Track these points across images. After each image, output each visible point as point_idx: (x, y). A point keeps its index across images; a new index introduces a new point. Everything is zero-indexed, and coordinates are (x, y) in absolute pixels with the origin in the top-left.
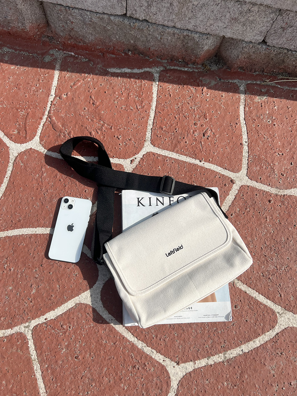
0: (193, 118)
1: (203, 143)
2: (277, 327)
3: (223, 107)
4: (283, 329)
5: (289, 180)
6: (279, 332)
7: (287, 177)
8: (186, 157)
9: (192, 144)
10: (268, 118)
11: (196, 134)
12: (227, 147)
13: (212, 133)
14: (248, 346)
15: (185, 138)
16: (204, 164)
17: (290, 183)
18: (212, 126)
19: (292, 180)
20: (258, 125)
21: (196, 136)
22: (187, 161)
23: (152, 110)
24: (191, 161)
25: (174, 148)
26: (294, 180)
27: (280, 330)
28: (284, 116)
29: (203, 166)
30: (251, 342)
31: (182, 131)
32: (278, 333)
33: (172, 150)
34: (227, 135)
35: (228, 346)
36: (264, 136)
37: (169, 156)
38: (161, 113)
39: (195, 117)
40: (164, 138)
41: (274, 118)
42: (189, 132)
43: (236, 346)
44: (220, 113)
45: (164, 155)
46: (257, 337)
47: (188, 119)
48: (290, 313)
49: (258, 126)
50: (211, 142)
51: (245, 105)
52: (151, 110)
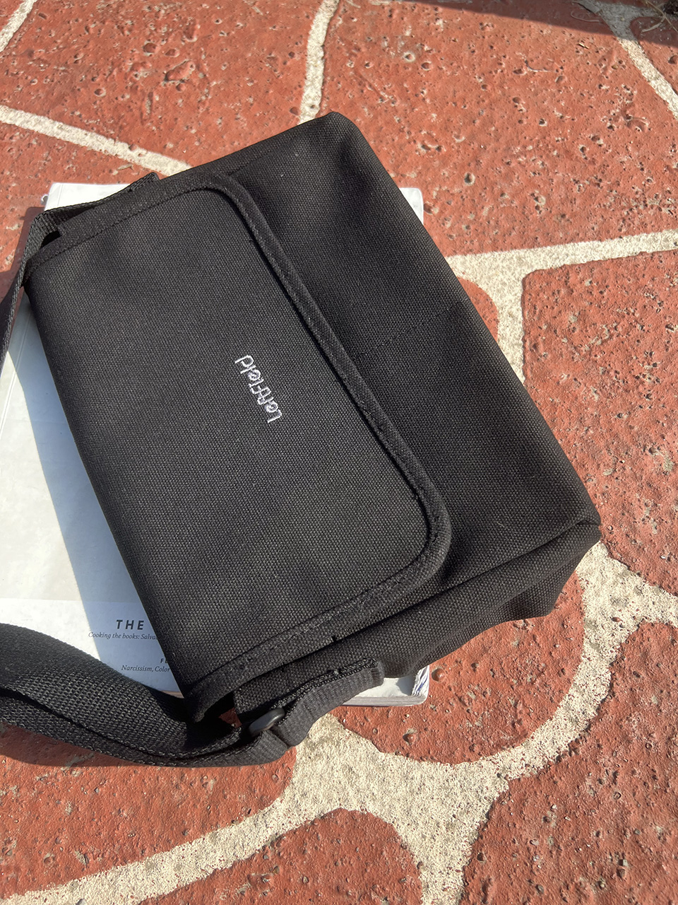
0: (148, 33)
1: (157, 98)
2: (280, 806)
3: (258, 11)
4: (312, 818)
5: (451, 228)
6: (288, 834)
7: (443, 217)
8: (84, 132)
9: (117, 99)
10: (406, 48)
11: (142, 73)
12: (239, 116)
13: (201, 75)
14: (113, 884)
15: (98, 80)
16: (142, 158)
17: (451, 236)
18: (203, 57)
19: (464, 227)
20: (366, 62)
21: (137, 79)
22: (82, 144)
23: (23, 11)
24: (97, 143)
25: (53, 105)
26: (468, 227)
27: (296, 821)
28: (465, 45)
29: (137, 162)
30: (135, 869)
31: (97, 61)
32: (281, 837)
33: (41, 112)
34: (250, 84)
35: (17, 869)
36: (382, 93)
37: (26, 126)
38: (45, 17)
39: (155, 30)
40: (27, 78)
41: (426, 48)
42: (120, 65)
43: (57, 880)
44: (241, 25)
45: (8, 122)
46: (168, 846)
47: (127, 32)
48: (363, 741)
49: (367, 65)
50: (188, 98)
51: (336, 13)
52: (18, 10)
